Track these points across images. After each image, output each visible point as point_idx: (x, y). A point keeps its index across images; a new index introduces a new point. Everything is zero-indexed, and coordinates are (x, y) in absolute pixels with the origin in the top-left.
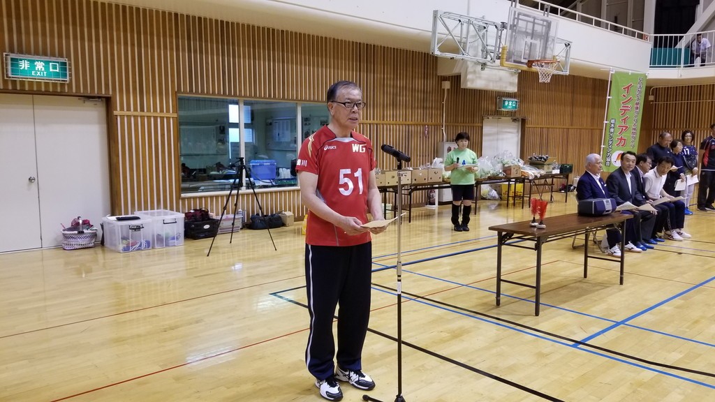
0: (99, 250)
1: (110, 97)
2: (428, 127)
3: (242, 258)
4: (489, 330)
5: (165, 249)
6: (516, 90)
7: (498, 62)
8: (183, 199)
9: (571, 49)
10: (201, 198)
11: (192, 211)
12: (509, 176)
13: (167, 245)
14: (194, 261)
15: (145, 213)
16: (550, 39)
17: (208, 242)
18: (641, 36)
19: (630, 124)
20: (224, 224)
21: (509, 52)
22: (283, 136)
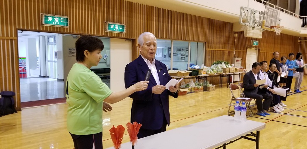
1: (135, 39)
2: (230, 52)
6: (261, 38)
7: (260, 27)
9: (281, 22)
18: (295, 15)
22: (159, 55)
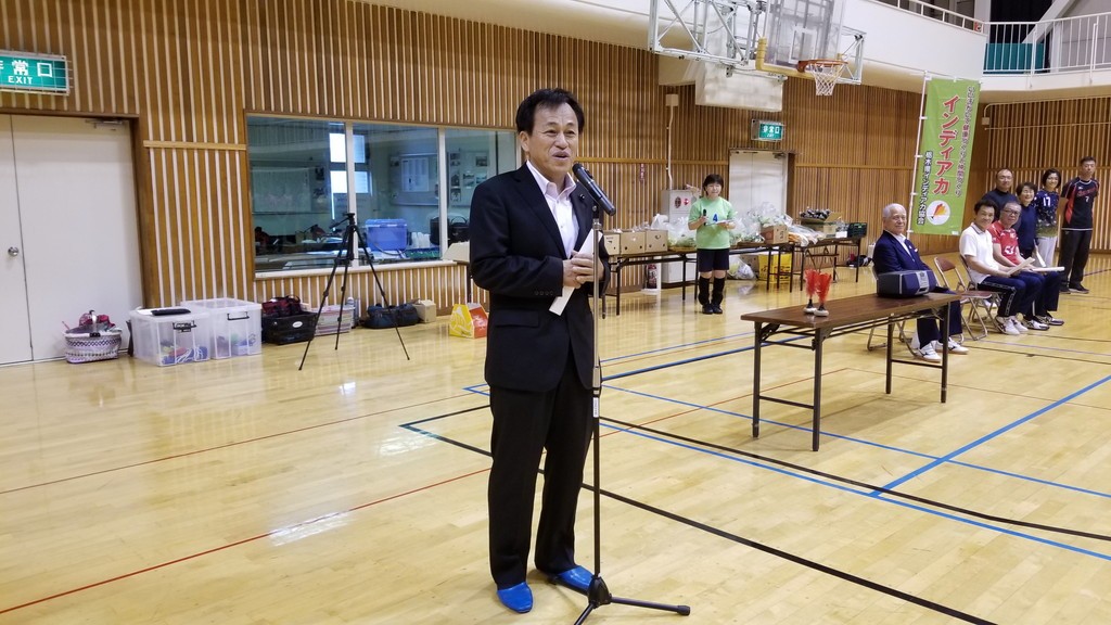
0: (125, 363)
1: (137, 119)
2: (645, 167)
3: (354, 371)
4: (741, 474)
5: (231, 360)
6: (780, 108)
7: (752, 63)
8: (259, 281)
9: (865, 43)
10: (287, 279)
11: (274, 301)
12: (769, 242)
13: (235, 354)
14: (278, 377)
15: (198, 304)
16: (832, 28)
17: (299, 348)
18: (970, 25)
19: (955, 159)
20: (324, 321)
21: (770, 48)
22: (417, 184)
